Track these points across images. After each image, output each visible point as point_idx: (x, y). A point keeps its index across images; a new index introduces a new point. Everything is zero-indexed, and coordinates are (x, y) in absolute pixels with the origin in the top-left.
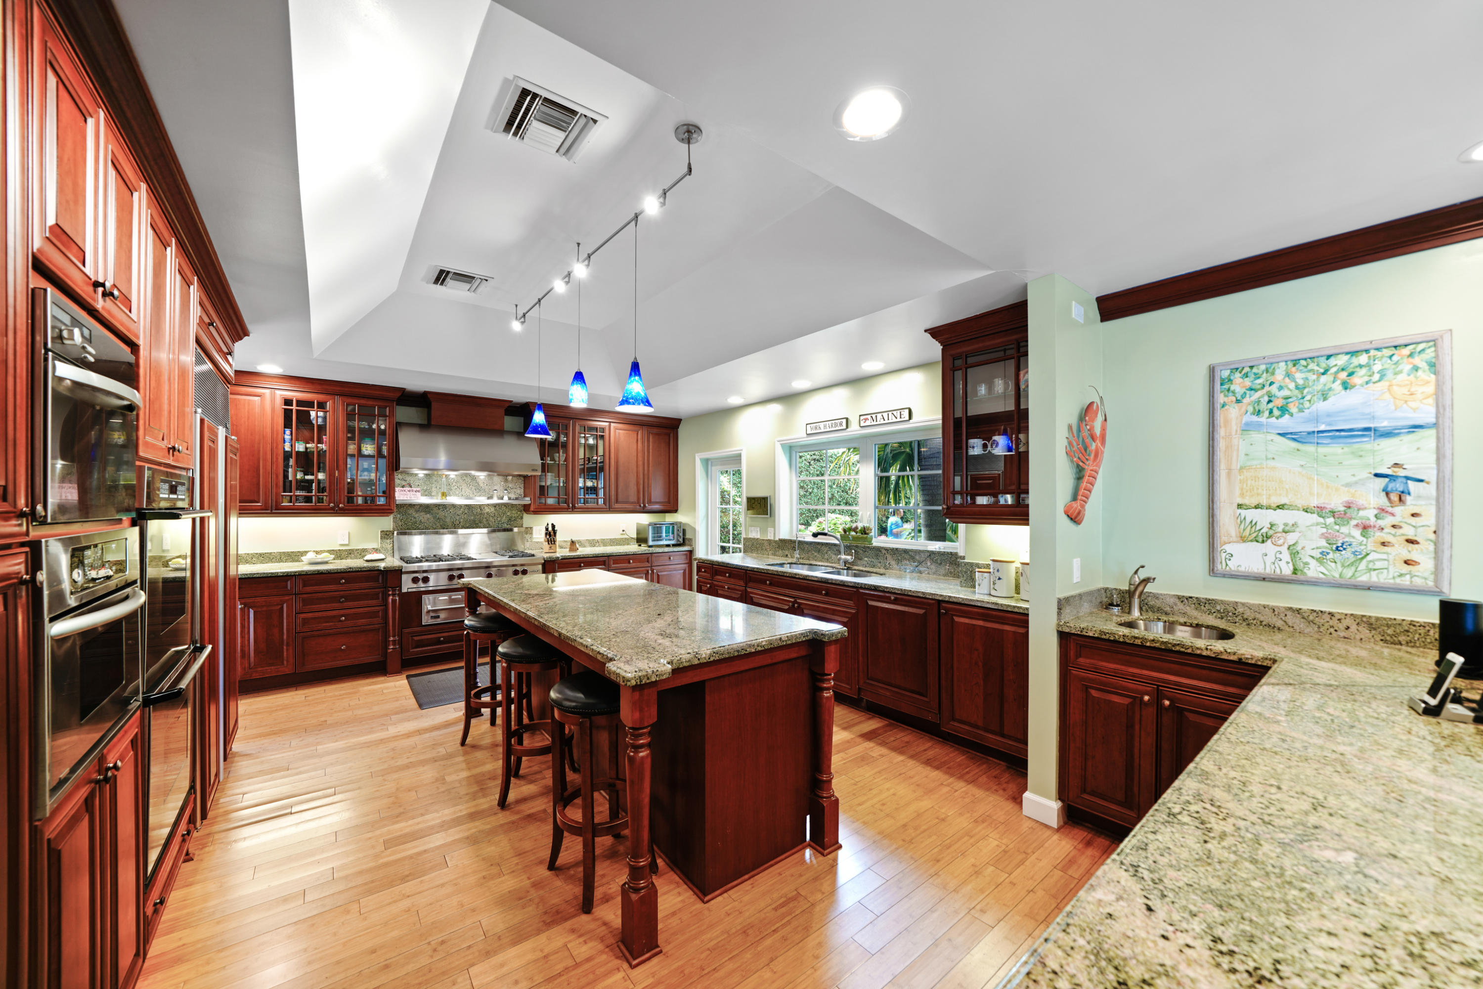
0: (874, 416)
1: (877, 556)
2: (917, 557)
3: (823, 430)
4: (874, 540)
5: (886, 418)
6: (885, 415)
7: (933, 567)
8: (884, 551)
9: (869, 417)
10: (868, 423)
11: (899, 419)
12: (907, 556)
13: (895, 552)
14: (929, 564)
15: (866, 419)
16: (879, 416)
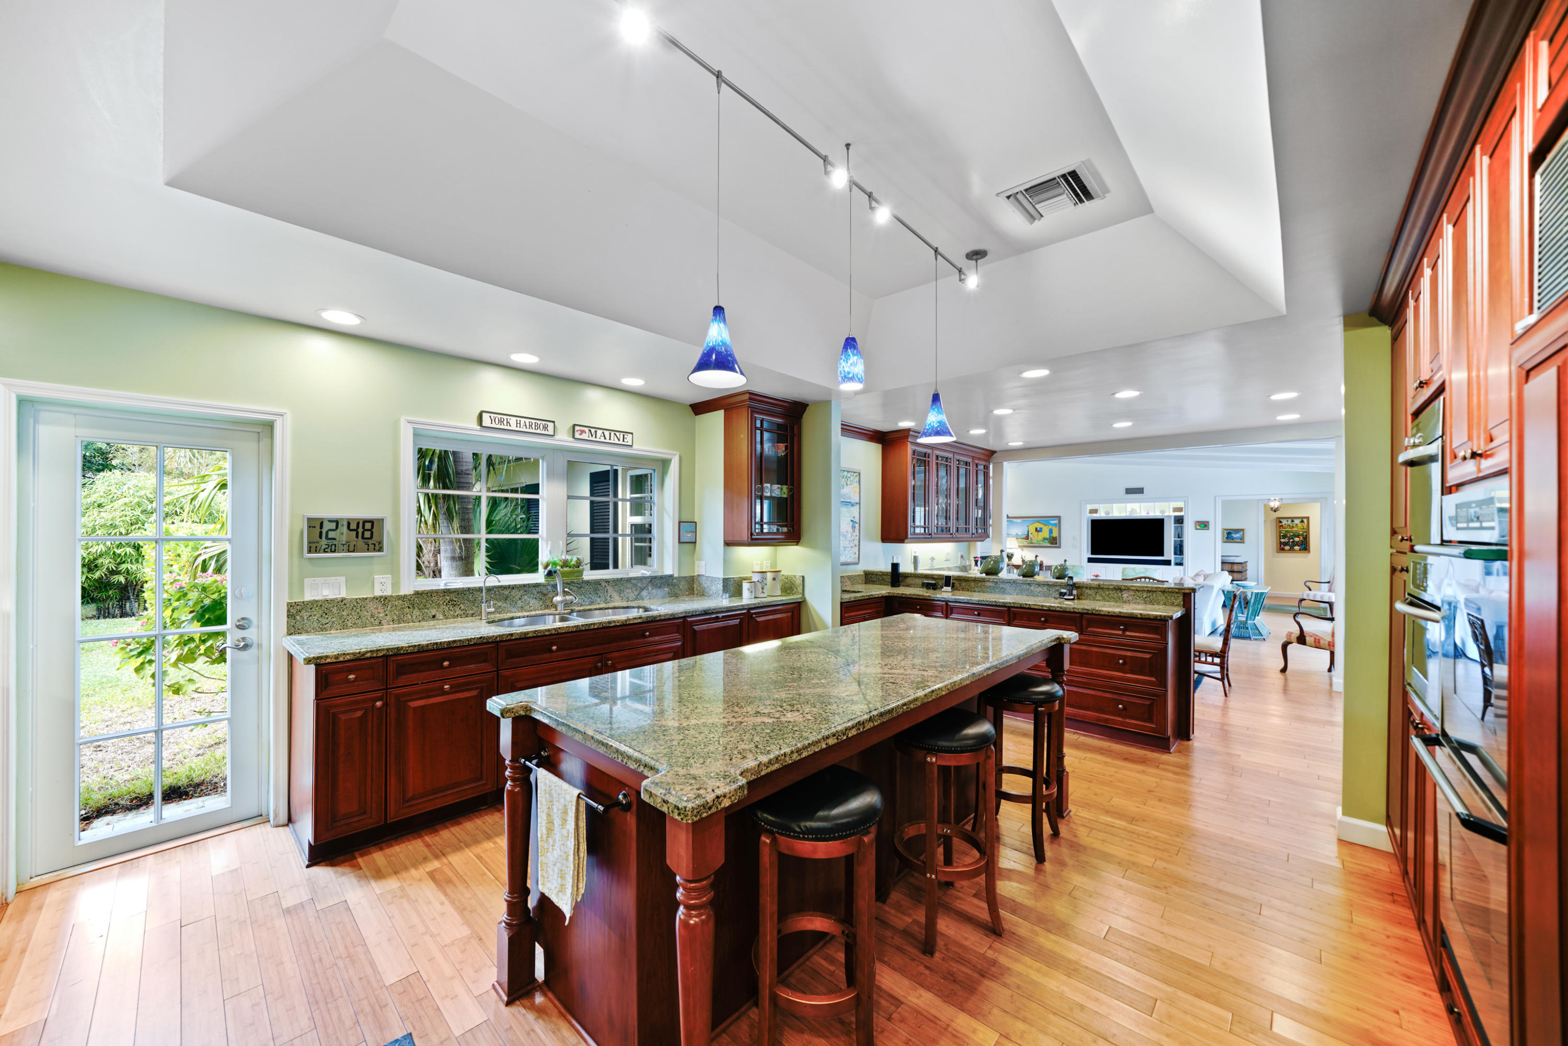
0: (593, 431)
1: (596, 590)
2: (639, 584)
3: (513, 427)
4: (585, 573)
5: (607, 437)
6: (607, 434)
7: (654, 591)
8: (604, 584)
9: (587, 430)
10: (585, 436)
11: (621, 442)
12: (629, 585)
13: (617, 582)
14: (650, 589)
15: (582, 432)
16: (599, 432)
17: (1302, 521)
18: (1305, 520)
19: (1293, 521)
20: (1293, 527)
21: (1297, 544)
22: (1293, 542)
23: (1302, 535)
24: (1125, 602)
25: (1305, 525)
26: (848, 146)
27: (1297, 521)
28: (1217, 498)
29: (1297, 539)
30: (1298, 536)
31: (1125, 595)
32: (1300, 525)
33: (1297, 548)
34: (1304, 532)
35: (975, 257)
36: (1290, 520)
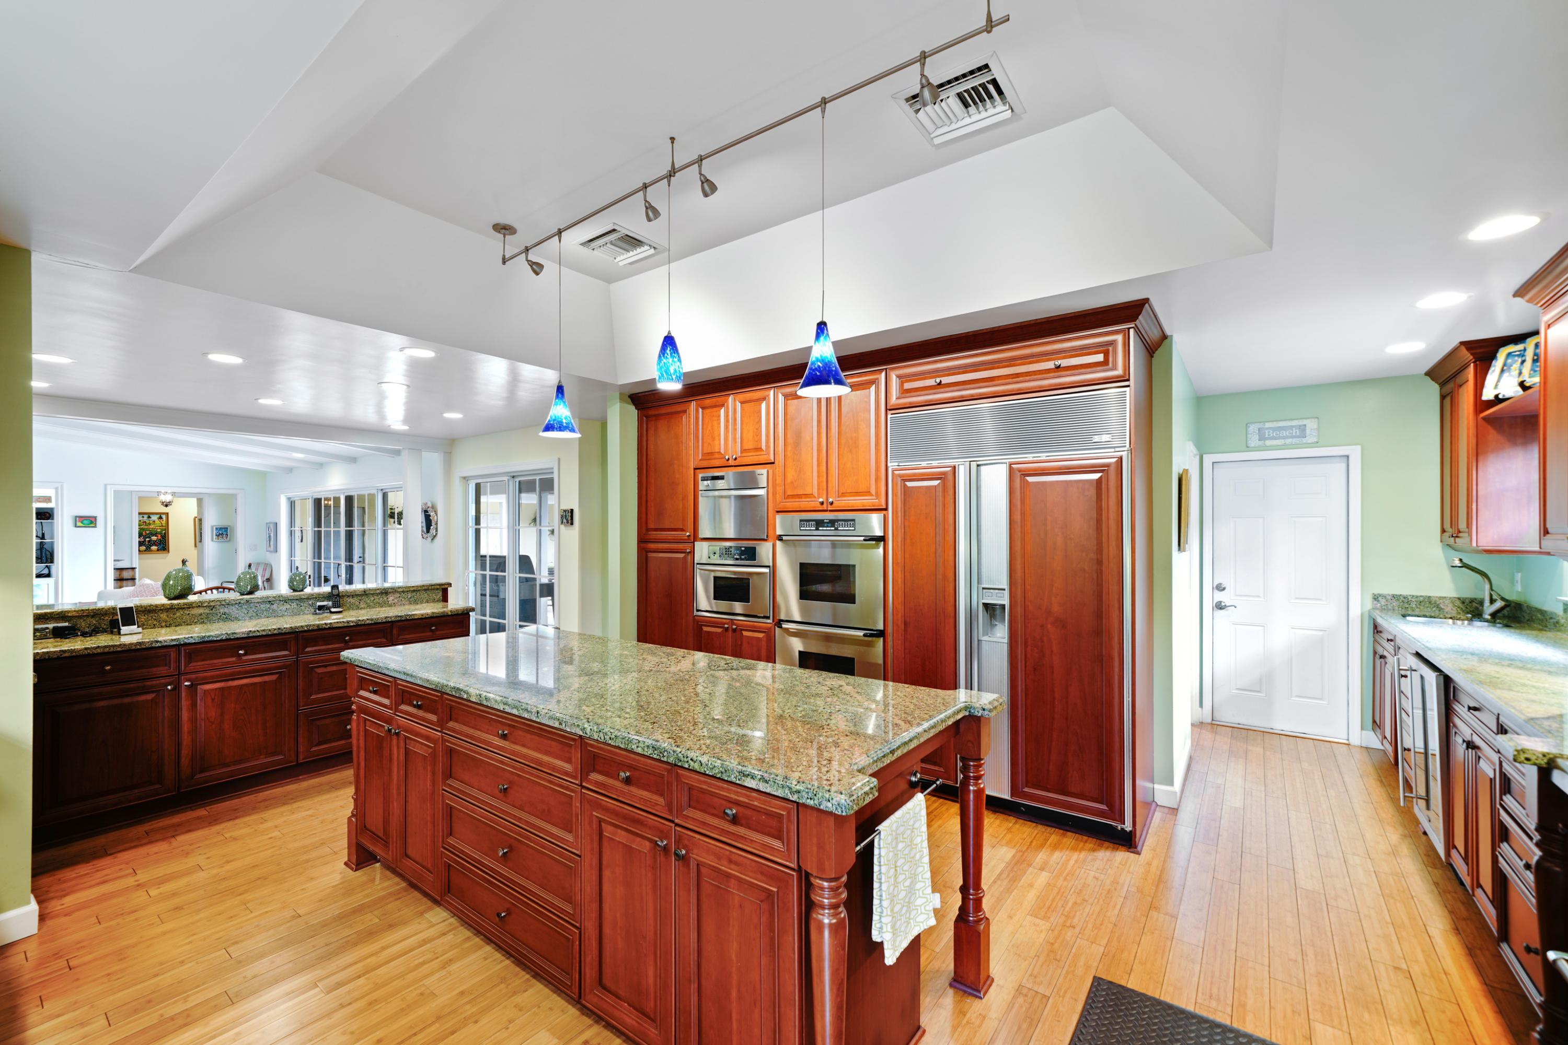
17: (161, 518)
18: (164, 517)
19: (149, 517)
20: (150, 524)
21: (155, 543)
22: (149, 541)
23: (160, 533)
24: (390, 606)
25: (164, 522)
26: (672, 139)
27: (154, 518)
28: (109, 487)
29: (154, 538)
30: (156, 535)
31: (391, 598)
32: (157, 522)
33: (154, 548)
34: (162, 530)
35: (503, 231)
36: (146, 516)
